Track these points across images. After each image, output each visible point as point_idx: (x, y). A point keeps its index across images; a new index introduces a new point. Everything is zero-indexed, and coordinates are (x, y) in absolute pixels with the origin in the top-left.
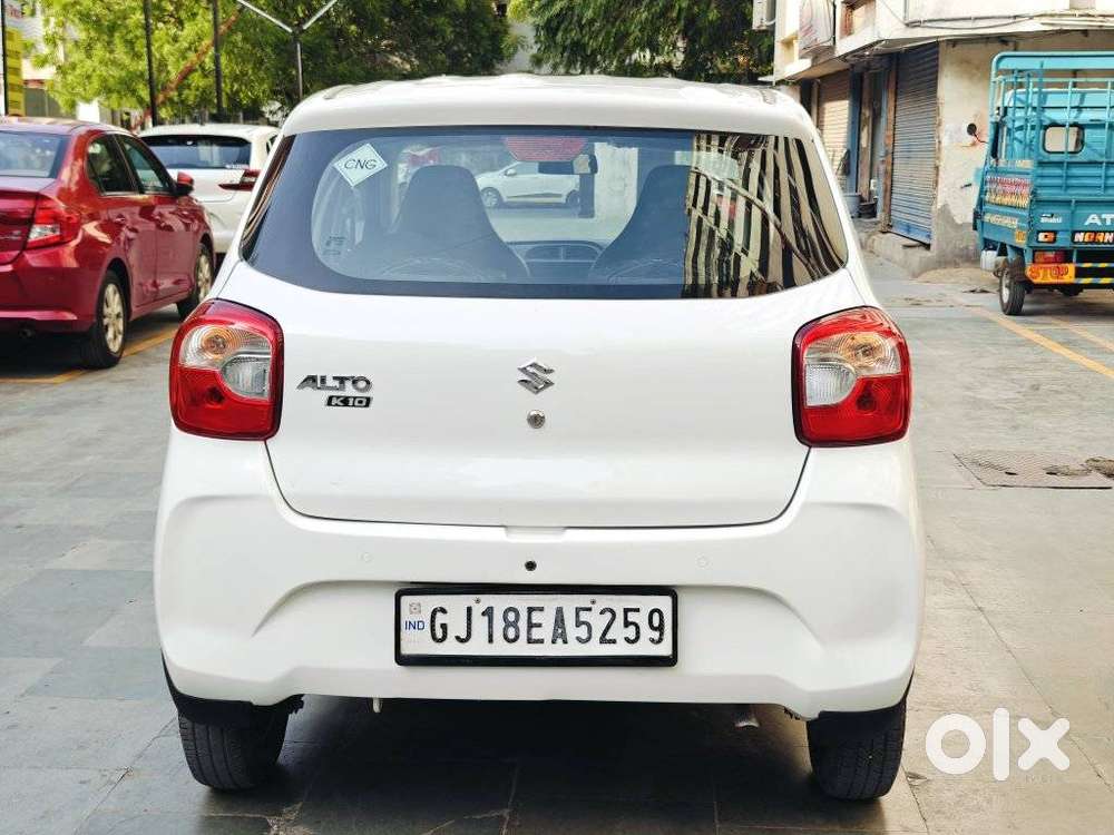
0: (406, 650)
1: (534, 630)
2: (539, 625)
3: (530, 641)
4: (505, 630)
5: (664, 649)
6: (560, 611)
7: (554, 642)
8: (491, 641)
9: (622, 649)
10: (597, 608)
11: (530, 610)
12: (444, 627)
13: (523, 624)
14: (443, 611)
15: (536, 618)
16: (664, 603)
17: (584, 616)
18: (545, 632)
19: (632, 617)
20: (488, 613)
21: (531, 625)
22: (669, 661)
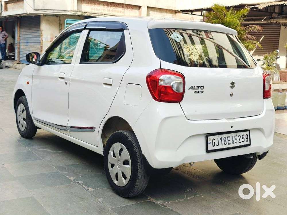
0: (209, 149)
1: (229, 142)
2: (230, 140)
3: (229, 144)
4: (224, 142)
5: (248, 143)
6: (232, 137)
7: (232, 144)
8: (222, 145)
9: (242, 144)
10: (238, 136)
11: (228, 137)
12: (214, 143)
13: (227, 141)
14: (214, 139)
15: (229, 139)
16: (248, 133)
17: (236, 137)
18: (230, 142)
19: (243, 137)
20: (221, 139)
21: (228, 141)
22: (249, 145)
